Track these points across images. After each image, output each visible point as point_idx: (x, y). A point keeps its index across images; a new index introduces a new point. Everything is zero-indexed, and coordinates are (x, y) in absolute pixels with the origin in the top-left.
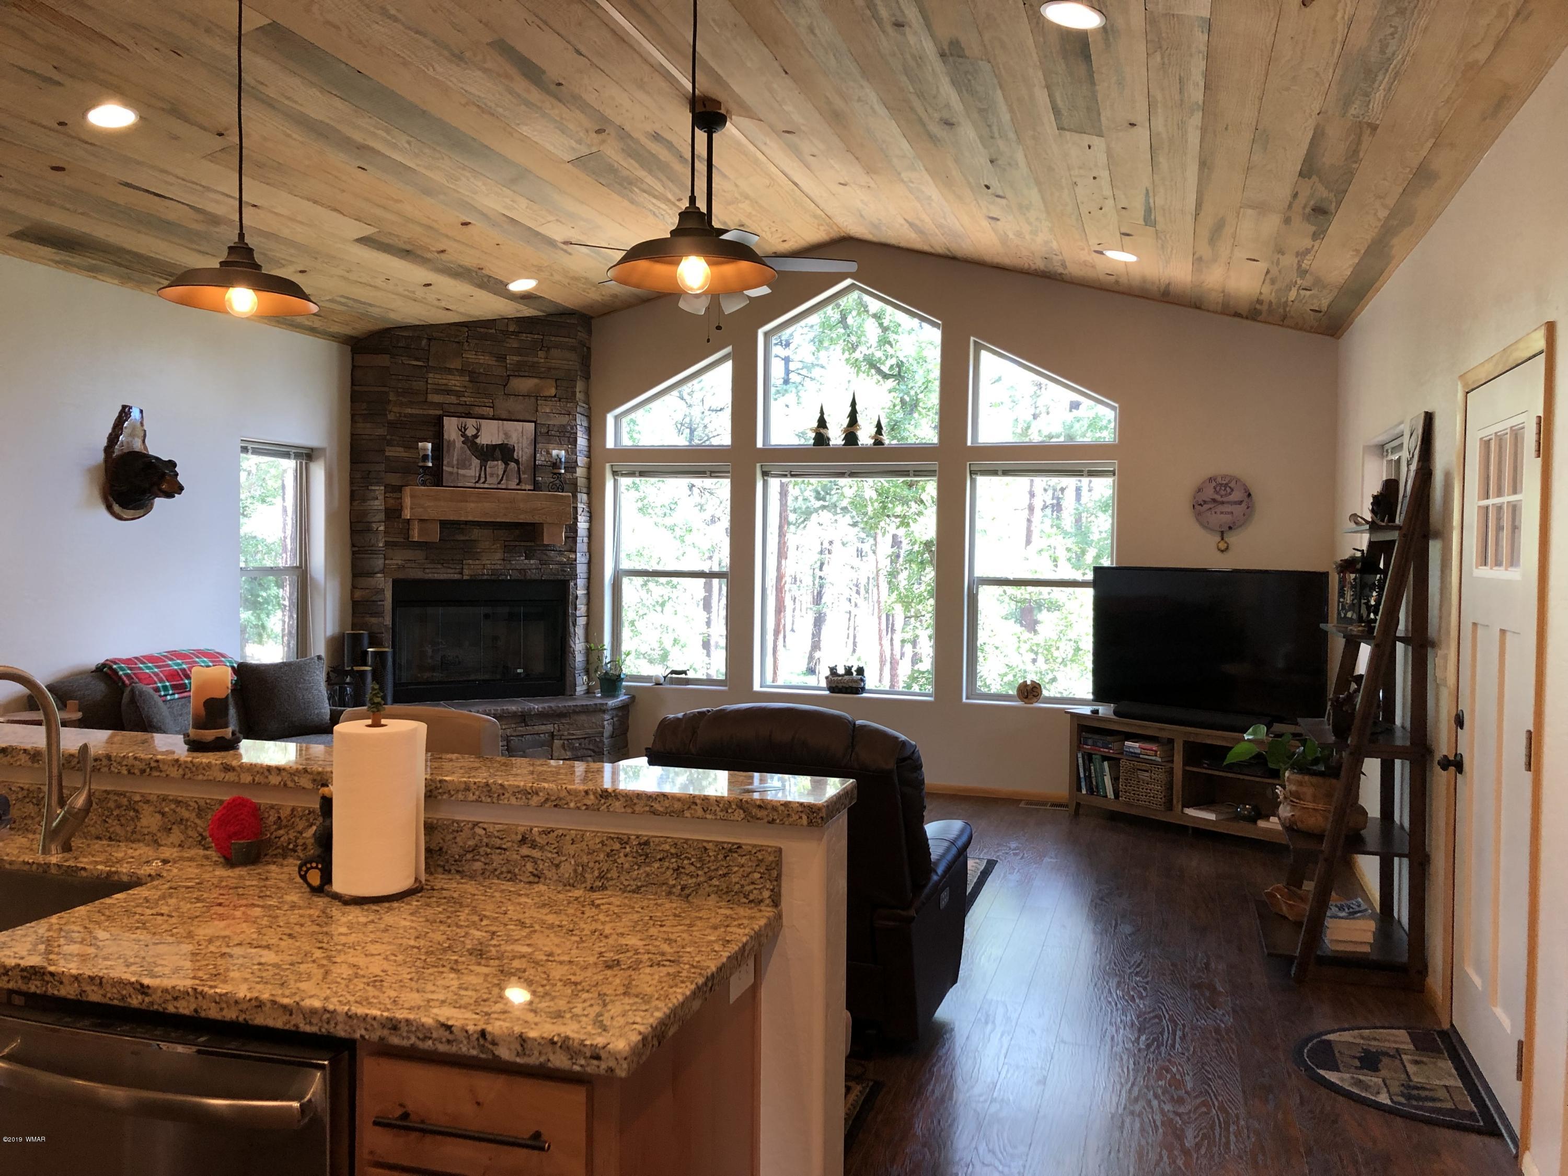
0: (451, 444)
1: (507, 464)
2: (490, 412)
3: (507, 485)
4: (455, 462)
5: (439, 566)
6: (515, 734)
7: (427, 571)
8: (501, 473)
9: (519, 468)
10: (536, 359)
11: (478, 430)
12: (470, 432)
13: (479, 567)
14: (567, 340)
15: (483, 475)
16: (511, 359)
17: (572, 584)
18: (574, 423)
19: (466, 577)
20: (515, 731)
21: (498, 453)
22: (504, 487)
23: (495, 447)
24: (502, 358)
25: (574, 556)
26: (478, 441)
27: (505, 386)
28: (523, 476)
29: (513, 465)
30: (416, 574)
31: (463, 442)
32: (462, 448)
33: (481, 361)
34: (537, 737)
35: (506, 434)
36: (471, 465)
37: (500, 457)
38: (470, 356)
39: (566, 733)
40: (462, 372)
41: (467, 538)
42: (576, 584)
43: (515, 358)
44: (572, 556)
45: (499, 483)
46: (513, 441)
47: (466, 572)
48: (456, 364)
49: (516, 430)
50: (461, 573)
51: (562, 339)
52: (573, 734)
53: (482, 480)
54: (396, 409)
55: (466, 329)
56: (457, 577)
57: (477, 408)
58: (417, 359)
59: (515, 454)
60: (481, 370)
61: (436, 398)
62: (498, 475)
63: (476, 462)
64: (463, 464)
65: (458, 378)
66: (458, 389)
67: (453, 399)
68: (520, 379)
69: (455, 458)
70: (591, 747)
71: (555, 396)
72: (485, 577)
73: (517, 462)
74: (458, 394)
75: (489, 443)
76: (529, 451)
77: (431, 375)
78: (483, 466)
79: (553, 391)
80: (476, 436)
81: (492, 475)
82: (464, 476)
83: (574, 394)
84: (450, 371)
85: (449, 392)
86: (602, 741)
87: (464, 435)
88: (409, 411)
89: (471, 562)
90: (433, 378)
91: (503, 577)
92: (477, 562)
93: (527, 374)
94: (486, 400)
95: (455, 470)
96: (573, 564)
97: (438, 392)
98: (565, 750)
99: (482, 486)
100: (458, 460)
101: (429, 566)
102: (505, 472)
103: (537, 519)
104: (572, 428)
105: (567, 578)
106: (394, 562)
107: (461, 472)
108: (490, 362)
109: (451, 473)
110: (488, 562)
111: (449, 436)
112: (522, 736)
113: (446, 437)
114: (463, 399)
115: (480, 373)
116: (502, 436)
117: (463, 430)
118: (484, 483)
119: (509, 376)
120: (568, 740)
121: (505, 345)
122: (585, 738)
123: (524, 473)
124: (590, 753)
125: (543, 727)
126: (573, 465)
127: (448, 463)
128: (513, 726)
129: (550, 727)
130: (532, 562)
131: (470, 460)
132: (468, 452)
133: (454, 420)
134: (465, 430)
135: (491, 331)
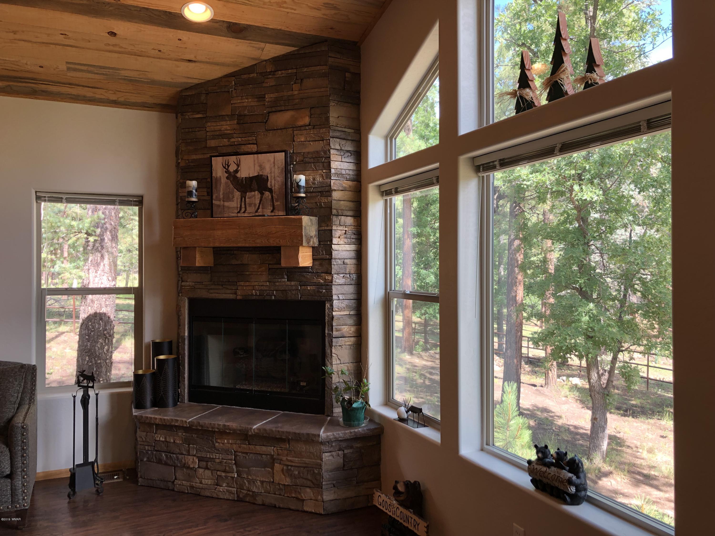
0: (218, 180)
1: (262, 194)
2: (254, 148)
3: (263, 212)
4: (221, 196)
5: (220, 287)
6: (239, 450)
7: (212, 291)
8: (257, 202)
9: (272, 197)
10: (290, 93)
11: (238, 165)
12: (232, 168)
13: (250, 288)
14: (318, 68)
15: (243, 206)
16: (269, 97)
17: (328, 305)
18: (327, 147)
19: (239, 297)
20: (240, 447)
21: (255, 185)
22: (260, 214)
23: (251, 179)
24: (261, 98)
25: (330, 278)
26: (238, 175)
27: (266, 122)
28: (276, 204)
29: (267, 194)
30: (203, 294)
31: (227, 178)
32: (226, 183)
33: (245, 104)
34: (259, 457)
35: (260, 166)
36: (233, 197)
37: (256, 187)
38: (236, 101)
39: (284, 458)
40: (231, 116)
41: (239, 262)
42: (332, 305)
43: (272, 95)
44: (328, 277)
45: (256, 212)
46: (267, 172)
47: (239, 292)
48: (227, 111)
49: (269, 161)
50: (236, 293)
51: (313, 68)
52: (291, 461)
53: (243, 210)
54: (186, 157)
55: (234, 78)
56: (232, 297)
57: (243, 147)
58: (198, 113)
59: (269, 183)
60: (246, 112)
61: (212, 143)
62: (255, 205)
63: (237, 194)
64: (228, 197)
65: (228, 123)
66: (229, 132)
67: (225, 141)
68: (279, 115)
69: (221, 193)
70: (309, 477)
71: (310, 125)
72: (254, 298)
73: (271, 191)
74: (228, 136)
75: (247, 176)
76: (280, 179)
77: (209, 124)
78: (243, 197)
79: (307, 120)
80: (236, 171)
81: (250, 205)
82: (229, 208)
83: (327, 119)
84: (222, 118)
85: (223, 136)
86: (319, 474)
87: (227, 172)
88: (194, 157)
89: (242, 283)
90: (211, 126)
91: (268, 298)
92: (247, 284)
93: (283, 108)
94: (250, 138)
95: (222, 202)
96: (329, 285)
97: (214, 137)
98: (284, 475)
99: (243, 215)
100: (223, 193)
101: (213, 287)
102: (261, 200)
103: (273, 243)
104: (325, 152)
105: (323, 299)
106: (188, 284)
107: (226, 204)
108: (253, 104)
109: (219, 206)
110: (256, 283)
111: (216, 173)
112: (247, 453)
113: (214, 175)
114: (233, 140)
115: (245, 115)
116: (257, 168)
117: (226, 166)
118: (244, 212)
119: (269, 113)
120: (287, 466)
121: (264, 85)
122: (304, 467)
123: (277, 201)
124: (309, 483)
125: (264, 448)
126: (327, 189)
127: (216, 197)
128: (238, 442)
129: (271, 450)
130: (293, 283)
131: (233, 193)
132: (231, 186)
133: (220, 159)
134: (228, 166)
135: (252, 75)
